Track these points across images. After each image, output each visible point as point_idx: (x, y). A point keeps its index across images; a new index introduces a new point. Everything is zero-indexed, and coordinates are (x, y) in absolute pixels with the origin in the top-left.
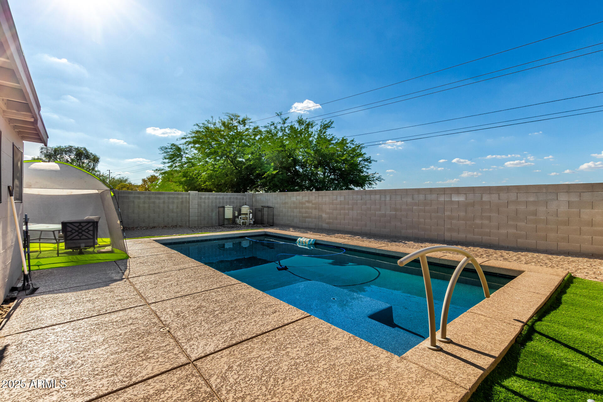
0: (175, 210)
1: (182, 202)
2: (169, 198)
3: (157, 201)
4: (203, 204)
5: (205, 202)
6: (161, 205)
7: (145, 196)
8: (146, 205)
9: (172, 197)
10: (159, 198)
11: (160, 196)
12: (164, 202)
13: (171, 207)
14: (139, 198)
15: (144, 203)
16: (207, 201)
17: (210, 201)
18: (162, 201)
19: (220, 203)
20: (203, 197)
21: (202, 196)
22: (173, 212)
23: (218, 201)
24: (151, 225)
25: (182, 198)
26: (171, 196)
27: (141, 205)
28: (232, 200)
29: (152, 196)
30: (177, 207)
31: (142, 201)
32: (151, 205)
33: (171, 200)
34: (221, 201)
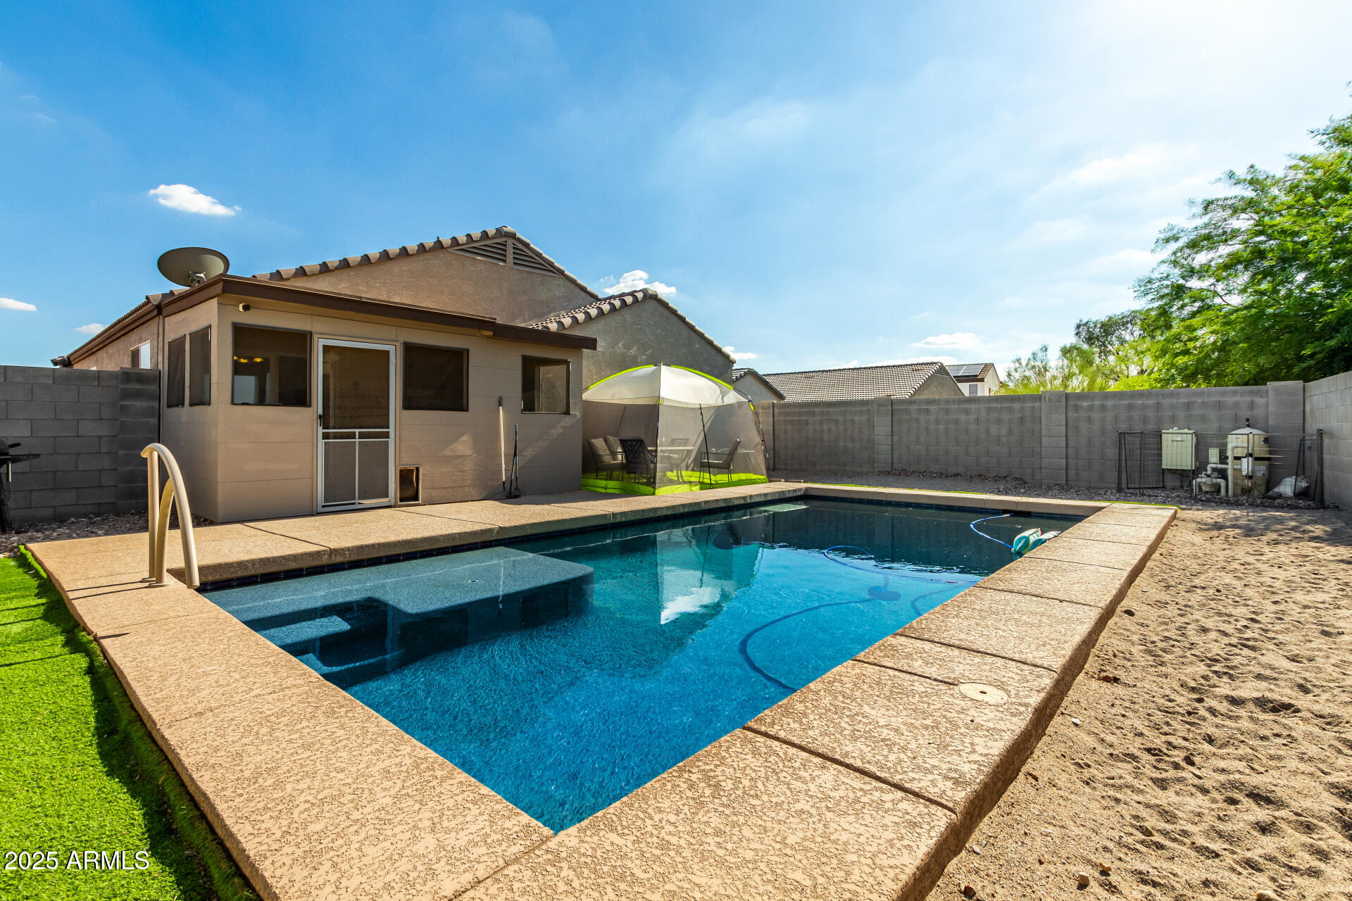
0: (1004, 439)
1: (1022, 421)
2: (989, 410)
3: (963, 418)
4: (1084, 426)
5: (1090, 420)
6: (972, 427)
7: (940, 409)
8: (941, 427)
9: (996, 408)
10: (967, 412)
11: (967, 406)
12: (978, 421)
13: (994, 432)
14: (927, 412)
15: (937, 422)
16: (1096, 416)
17: (1109, 415)
18: (972, 417)
19: (1145, 420)
20: (1085, 404)
21: (1079, 403)
22: (998, 443)
23: (1136, 415)
24: (952, 470)
25: (1022, 410)
26: (994, 405)
27: (932, 427)
28: (1197, 412)
29: (952, 406)
30: (1010, 432)
31: (932, 417)
32: (950, 426)
33: (994, 415)
34: (1151, 413)
